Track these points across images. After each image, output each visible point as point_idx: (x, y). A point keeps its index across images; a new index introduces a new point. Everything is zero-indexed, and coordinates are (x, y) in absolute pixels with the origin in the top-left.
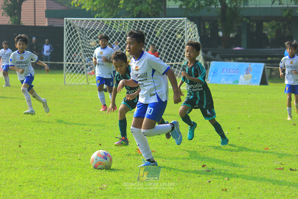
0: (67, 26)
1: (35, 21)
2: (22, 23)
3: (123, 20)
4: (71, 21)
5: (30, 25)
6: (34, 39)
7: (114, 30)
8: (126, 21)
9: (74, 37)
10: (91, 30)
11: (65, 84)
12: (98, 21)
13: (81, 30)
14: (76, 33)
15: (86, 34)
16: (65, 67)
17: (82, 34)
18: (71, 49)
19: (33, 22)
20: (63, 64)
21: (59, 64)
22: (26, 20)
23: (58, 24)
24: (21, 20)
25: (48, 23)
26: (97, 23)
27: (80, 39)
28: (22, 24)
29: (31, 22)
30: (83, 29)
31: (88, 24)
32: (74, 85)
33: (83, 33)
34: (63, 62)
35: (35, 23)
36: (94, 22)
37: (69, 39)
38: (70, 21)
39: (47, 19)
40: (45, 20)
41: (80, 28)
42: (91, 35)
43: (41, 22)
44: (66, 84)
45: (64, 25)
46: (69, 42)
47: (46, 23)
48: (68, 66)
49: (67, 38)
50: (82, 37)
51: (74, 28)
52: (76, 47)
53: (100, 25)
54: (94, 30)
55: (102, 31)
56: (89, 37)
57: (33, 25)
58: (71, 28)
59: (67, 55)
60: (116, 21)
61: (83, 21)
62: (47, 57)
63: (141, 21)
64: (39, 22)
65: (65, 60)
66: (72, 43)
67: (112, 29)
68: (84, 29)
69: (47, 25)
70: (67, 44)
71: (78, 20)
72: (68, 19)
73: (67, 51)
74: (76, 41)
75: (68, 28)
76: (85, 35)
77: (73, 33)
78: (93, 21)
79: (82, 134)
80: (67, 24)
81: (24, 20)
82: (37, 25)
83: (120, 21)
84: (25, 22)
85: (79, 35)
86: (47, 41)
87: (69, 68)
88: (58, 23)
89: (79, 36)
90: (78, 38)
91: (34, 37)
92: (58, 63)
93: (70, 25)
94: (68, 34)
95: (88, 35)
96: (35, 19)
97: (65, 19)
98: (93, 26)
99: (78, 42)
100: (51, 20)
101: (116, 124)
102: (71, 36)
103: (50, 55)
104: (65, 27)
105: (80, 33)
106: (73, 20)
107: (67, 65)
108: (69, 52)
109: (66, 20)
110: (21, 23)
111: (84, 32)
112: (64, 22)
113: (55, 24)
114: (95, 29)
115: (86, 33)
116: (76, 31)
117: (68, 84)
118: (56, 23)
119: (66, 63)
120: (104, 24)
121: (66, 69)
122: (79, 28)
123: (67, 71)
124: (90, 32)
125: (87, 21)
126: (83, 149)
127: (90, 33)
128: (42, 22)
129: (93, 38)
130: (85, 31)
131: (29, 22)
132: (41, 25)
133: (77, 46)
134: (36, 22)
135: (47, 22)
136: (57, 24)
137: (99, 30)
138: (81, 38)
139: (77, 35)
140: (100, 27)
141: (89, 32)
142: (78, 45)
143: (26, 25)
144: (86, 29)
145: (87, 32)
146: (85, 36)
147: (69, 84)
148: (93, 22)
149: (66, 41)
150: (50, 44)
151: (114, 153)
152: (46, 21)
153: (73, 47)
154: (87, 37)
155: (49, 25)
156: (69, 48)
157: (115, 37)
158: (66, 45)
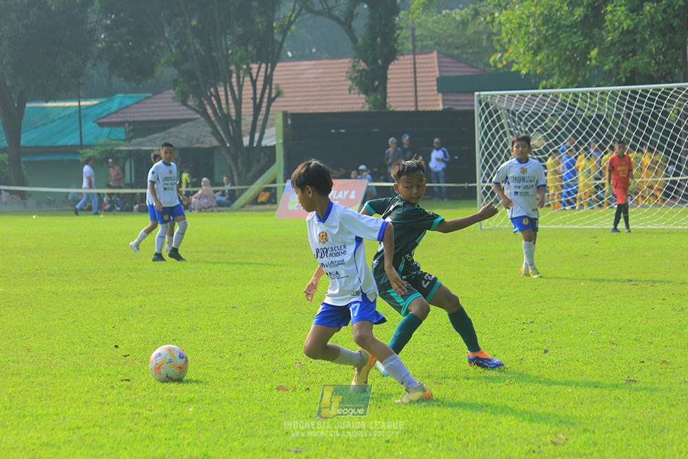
0: (480, 108)
1: (416, 102)
2: (390, 107)
3: (597, 92)
4: (489, 97)
5: (407, 109)
6: (407, 138)
7: (580, 112)
8: (602, 93)
9: (497, 131)
10: (529, 115)
11: (481, 228)
12: (544, 95)
13: (511, 115)
14: (500, 123)
15: (522, 123)
16: (479, 192)
17: (513, 124)
18: (490, 155)
19: (413, 104)
20: (476, 187)
21: (468, 187)
22: (399, 99)
23: (465, 105)
24: (388, 100)
25: (444, 105)
26: (531, 99)
27: (508, 133)
28: (391, 109)
29: (408, 104)
30: (514, 114)
31: (525, 103)
32: (499, 229)
33: (514, 121)
34: (476, 182)
35: (416, 106)
36: (537, 97)
37: (486, 134)
38: (486, 97)
39: (440, 95)
40: (437, 98)
41: (508, 111)
42: (532, 124)
43: (428, 103)
44: (483, 227)
45: (474, 105)
46: (486, 141)
47: (438, 105)
48: (486, 191)
49: (482, 133)
50: (512, 129)
51: (496, 111)
52: (502, 151)
53: (549, 103)
54: (536, 114)
55: (553, 115)
56: (527, 129)
57: (413, 109)
58: (490, 113)
59: (484, 168)
60: (583, 94)
61: (514, 96)
62: (437, 173)
63: (635, 92)
64: (424, 103)
65: (479, 179)
66: (494, 144)
67: (574, 111)
68: (517, 113)
69: (441, 108)
70: (483, 146)
71: (504, 96)
72: (484, 95)
73: (483, 161)
74: (501, 139)
75: (484, 112)
76: (520, 124)
77: (494, 123)
78: (533, 95)
79: (517, 332)
80: (481, 104)
81: (395, 99)
82: (420, 108)
83: (591, 93)
84: (397, 104)
85: (506, 126)
86: (436, 143)
87: (489, 194)
88: (463, 103)
89: (506, 128)
90: (504, 133)
91: (406, 135)
92: (466, 185)
93: (487, 105)
94: (483, 126)
95: (526, 125)
96: (416, 96)
97: (476, 93)
98: (534, 106)
99: (505, 139)
100: (449, 97)
101: (587, 307)
102: (490, 130)
103: (443, 169)
104: (477, 110)
105: (509, 121)
106: (492, 96)
107: (484, 188)
108: (487, 161)
109: (479, 95)
110: (388, 106)
111: (517, 119)
112: (473, 101)
113: (457, 105)
114: (540, 111)
115: (521, 121)
116: (499, 118)
117: (487, 228)
118: (459, 103)
119: (483, 184)
120: (557, 101)
121: (483, 197)
122: (506, 111)
123: (484, 200)
124: (529, 118)
125: (522, 95)
126: (516, 361)
127: (529, 121)
128: (431, 103)
129: (535, 130)
130: (519, 117)
131: (404, 104)
132: (429, 109)
133: (503, 148)
134: (419, 104)
135: (440, 102)
136: (461, 105)
137: (547, 113)
138: (511, 133)
139: (502, 126)
140: (550, 108)
141: (526, 118)
142: (505, 146)
143: (398, 109)
144: (520, 113)
145: (523, 118)
146: (518, 127)
147: (490, 228)
148: (534, 98)
149: (480, 138)
150: (444, 147)
151: (582, 368)
152: (437, 100)
153: (495, 151)
154: (523, 129)
155: (446, 107)
156: (486, 154)
157: (581, 126)
158: (481, 147)
